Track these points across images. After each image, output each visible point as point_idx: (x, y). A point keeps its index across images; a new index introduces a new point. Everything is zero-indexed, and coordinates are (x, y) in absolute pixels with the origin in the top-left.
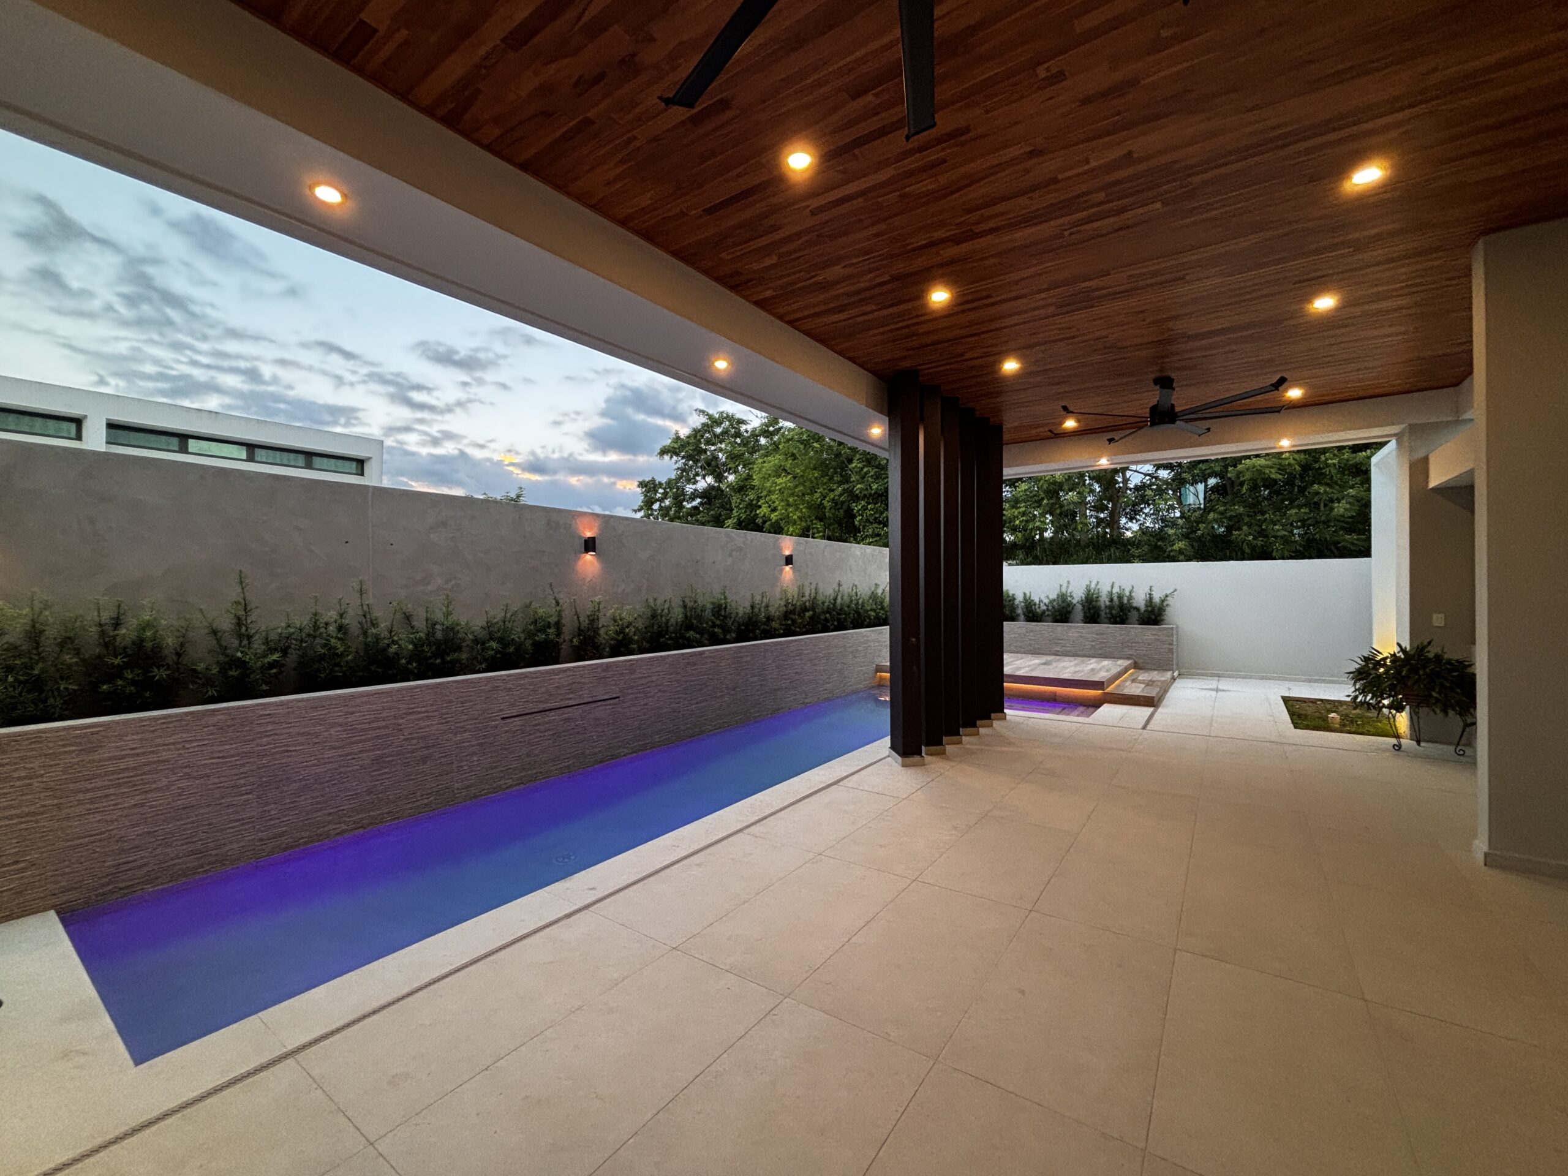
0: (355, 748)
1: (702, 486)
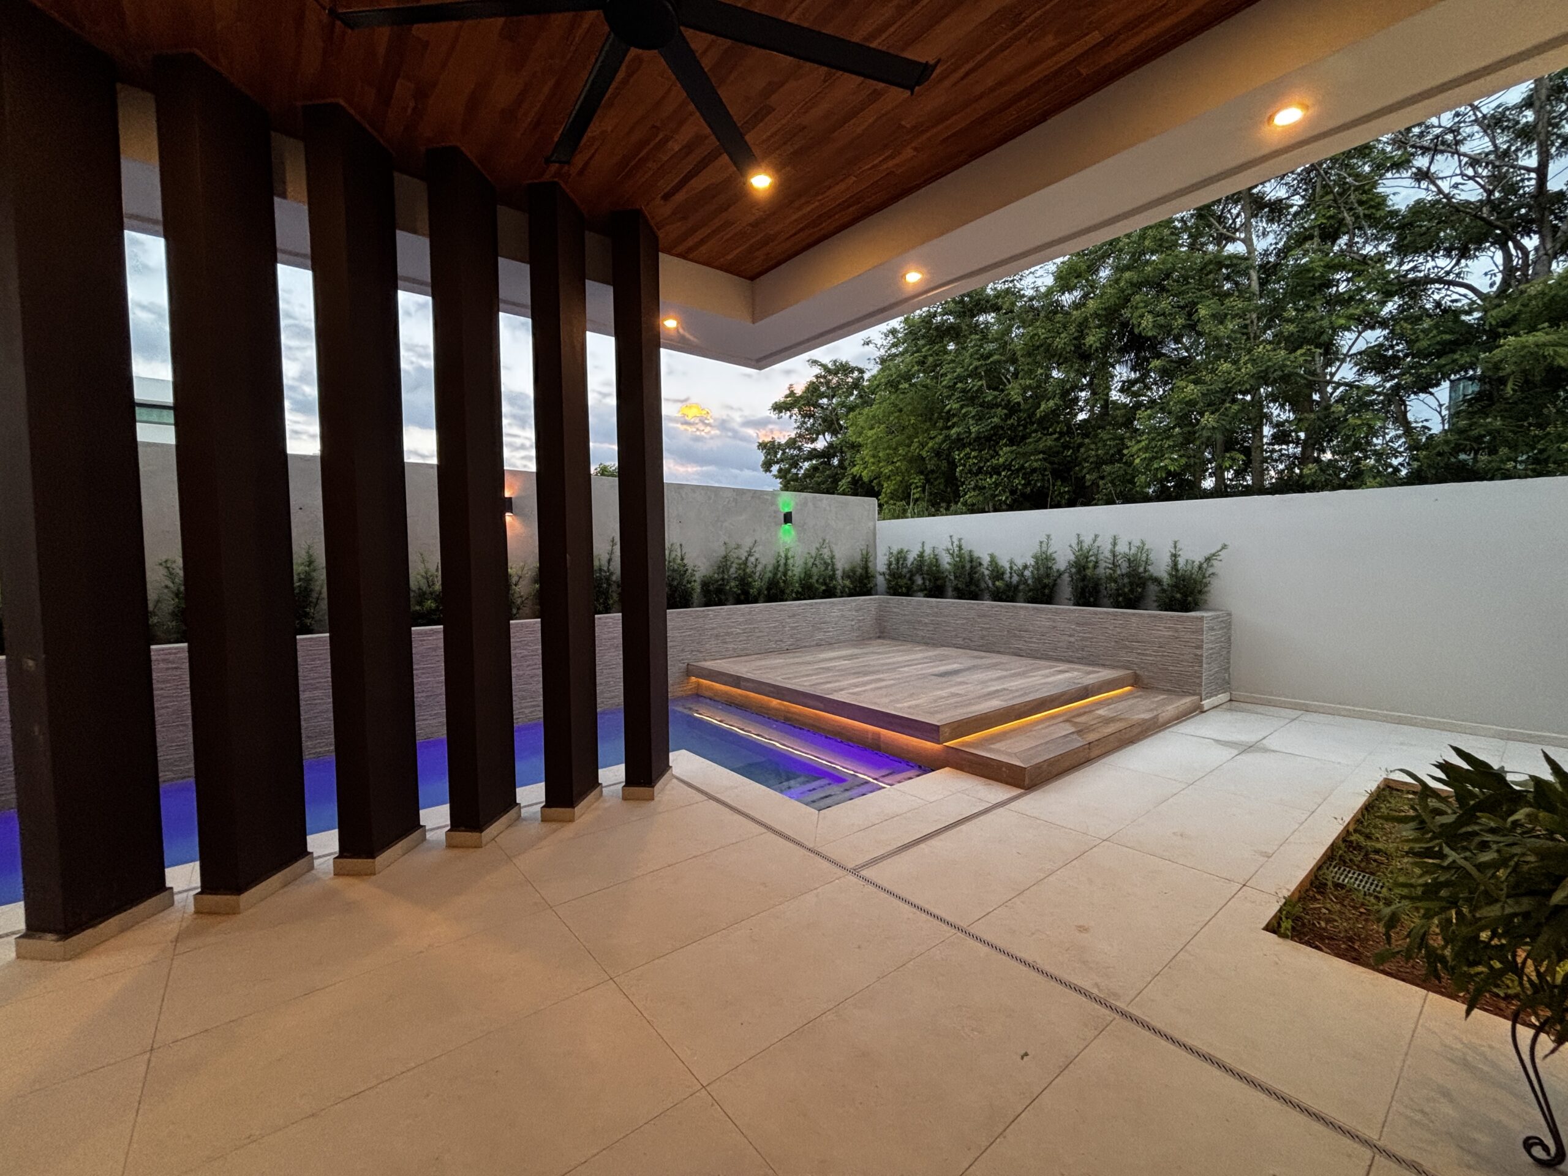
1: (821, 444)
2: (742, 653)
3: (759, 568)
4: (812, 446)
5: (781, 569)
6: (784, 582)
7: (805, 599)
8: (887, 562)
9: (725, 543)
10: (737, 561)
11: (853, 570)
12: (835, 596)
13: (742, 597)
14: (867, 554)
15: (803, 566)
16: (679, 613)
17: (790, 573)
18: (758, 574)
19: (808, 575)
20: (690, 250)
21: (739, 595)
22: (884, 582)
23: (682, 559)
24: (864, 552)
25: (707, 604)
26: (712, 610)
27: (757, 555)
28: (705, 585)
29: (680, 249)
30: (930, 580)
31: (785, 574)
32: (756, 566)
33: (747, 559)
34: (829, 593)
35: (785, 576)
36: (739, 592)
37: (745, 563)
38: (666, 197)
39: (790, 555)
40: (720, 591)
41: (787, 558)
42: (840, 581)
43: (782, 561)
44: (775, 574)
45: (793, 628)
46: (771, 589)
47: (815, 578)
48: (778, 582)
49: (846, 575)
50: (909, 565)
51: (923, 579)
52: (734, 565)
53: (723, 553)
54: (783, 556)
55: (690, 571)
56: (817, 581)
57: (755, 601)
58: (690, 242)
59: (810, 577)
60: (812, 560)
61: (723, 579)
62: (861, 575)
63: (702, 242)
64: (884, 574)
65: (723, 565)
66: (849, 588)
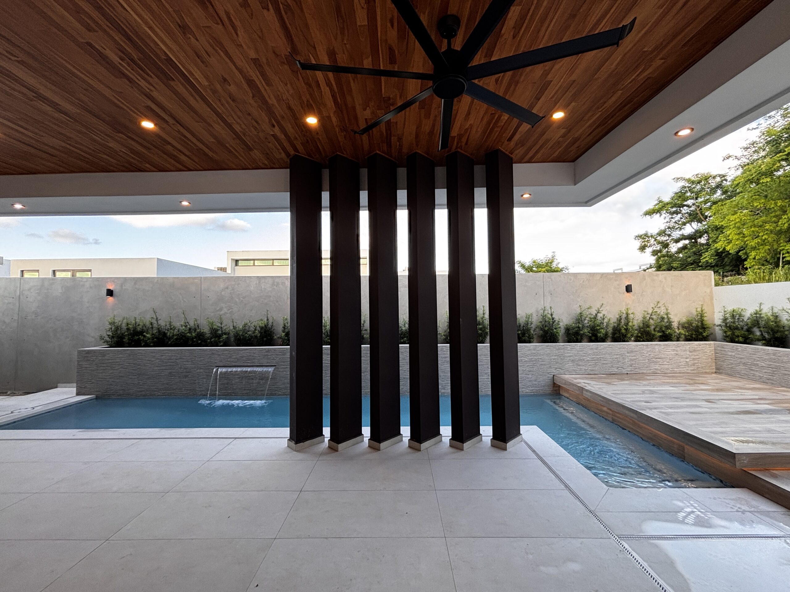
0: (164, 368)
1: (689, 229)
2: (591, 373)
3: (606, 320)
4: (681, 233)
5: (623, 321)
6: (625, 329)
7: (643, 341)
8: (722, 317)
9: (580, 306)
10: (589, 316)
11: (690, 323)
12: (671, 340)
13: (593, 338)
14: (702, 311)
15: (642, 319)
16: (548, 346)
17: (630, 324)
18: (605, 324)
19: (646, 325)
20: (532, 158)
21: (590, 337)
22: (721, 332)
23: (552, 315)
24: (699, 310)
25: (569, 341)
26: (569, 345)
27: (603, 312)
28: (567, 329)
29: (525, 159)
30: (768, 333)
31: (627, 324)
32: (604, 319)
33: (596, 315)
34: (666, 337)
35: (626, 326)
36: (590, 335)
37: (595, 317)
38: (510, 139)
39: (630, 312)
40: (577, 334)
41: (627, 314)
42: (677, 330)
43: (624, 316)
44: (619, 325)
45: (631, 360)
46: (616, 334)
47: (652, 327)
48: (620, 330)
49: (682, 326)
50: (745, 320)
51: (761, 331)
52: (587, 319)
53: (580, 311)
54: (625, 312)
55: (557, 322)
56: (654, 330)
57: (603, 340)
58: (530, 154)
59: (648, 326)
60: (649, 316)
61: (579, 327)
62: (697, 326)
63: (537, 152)
64: (720, 325)
65: (580, 319)
66: (685, 335)
